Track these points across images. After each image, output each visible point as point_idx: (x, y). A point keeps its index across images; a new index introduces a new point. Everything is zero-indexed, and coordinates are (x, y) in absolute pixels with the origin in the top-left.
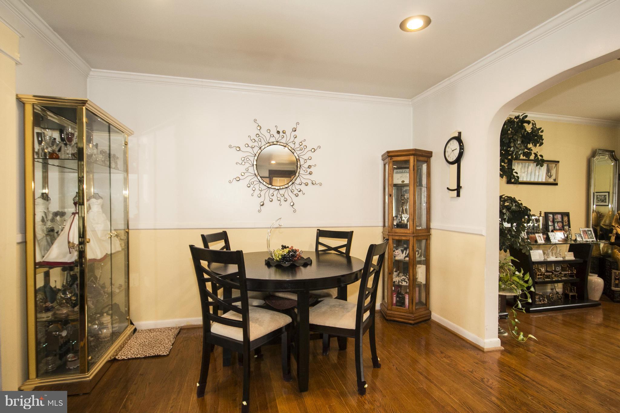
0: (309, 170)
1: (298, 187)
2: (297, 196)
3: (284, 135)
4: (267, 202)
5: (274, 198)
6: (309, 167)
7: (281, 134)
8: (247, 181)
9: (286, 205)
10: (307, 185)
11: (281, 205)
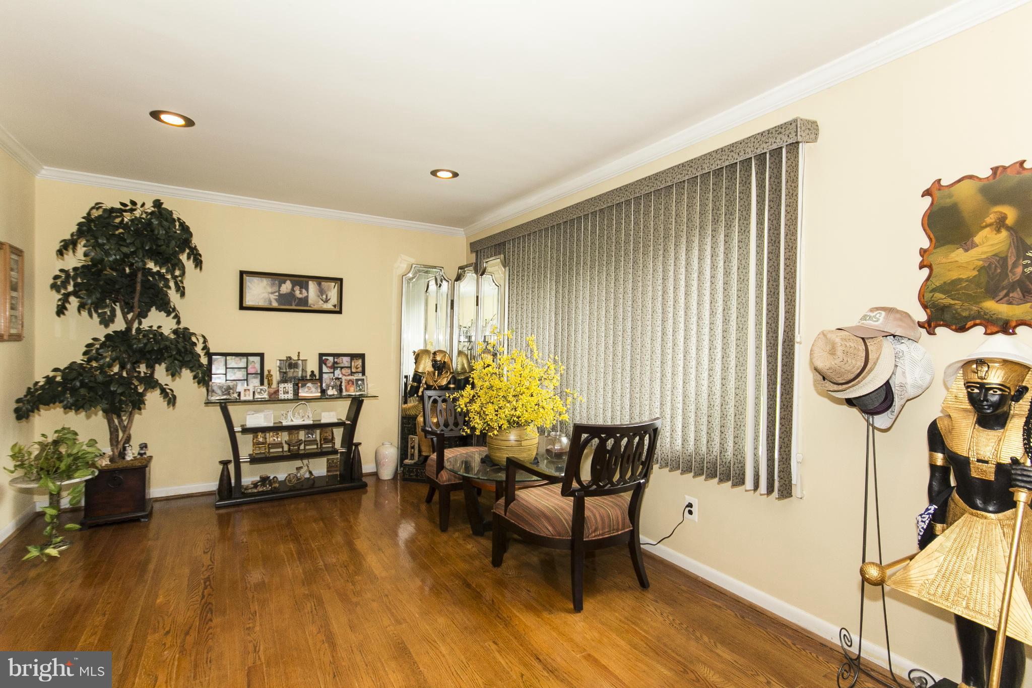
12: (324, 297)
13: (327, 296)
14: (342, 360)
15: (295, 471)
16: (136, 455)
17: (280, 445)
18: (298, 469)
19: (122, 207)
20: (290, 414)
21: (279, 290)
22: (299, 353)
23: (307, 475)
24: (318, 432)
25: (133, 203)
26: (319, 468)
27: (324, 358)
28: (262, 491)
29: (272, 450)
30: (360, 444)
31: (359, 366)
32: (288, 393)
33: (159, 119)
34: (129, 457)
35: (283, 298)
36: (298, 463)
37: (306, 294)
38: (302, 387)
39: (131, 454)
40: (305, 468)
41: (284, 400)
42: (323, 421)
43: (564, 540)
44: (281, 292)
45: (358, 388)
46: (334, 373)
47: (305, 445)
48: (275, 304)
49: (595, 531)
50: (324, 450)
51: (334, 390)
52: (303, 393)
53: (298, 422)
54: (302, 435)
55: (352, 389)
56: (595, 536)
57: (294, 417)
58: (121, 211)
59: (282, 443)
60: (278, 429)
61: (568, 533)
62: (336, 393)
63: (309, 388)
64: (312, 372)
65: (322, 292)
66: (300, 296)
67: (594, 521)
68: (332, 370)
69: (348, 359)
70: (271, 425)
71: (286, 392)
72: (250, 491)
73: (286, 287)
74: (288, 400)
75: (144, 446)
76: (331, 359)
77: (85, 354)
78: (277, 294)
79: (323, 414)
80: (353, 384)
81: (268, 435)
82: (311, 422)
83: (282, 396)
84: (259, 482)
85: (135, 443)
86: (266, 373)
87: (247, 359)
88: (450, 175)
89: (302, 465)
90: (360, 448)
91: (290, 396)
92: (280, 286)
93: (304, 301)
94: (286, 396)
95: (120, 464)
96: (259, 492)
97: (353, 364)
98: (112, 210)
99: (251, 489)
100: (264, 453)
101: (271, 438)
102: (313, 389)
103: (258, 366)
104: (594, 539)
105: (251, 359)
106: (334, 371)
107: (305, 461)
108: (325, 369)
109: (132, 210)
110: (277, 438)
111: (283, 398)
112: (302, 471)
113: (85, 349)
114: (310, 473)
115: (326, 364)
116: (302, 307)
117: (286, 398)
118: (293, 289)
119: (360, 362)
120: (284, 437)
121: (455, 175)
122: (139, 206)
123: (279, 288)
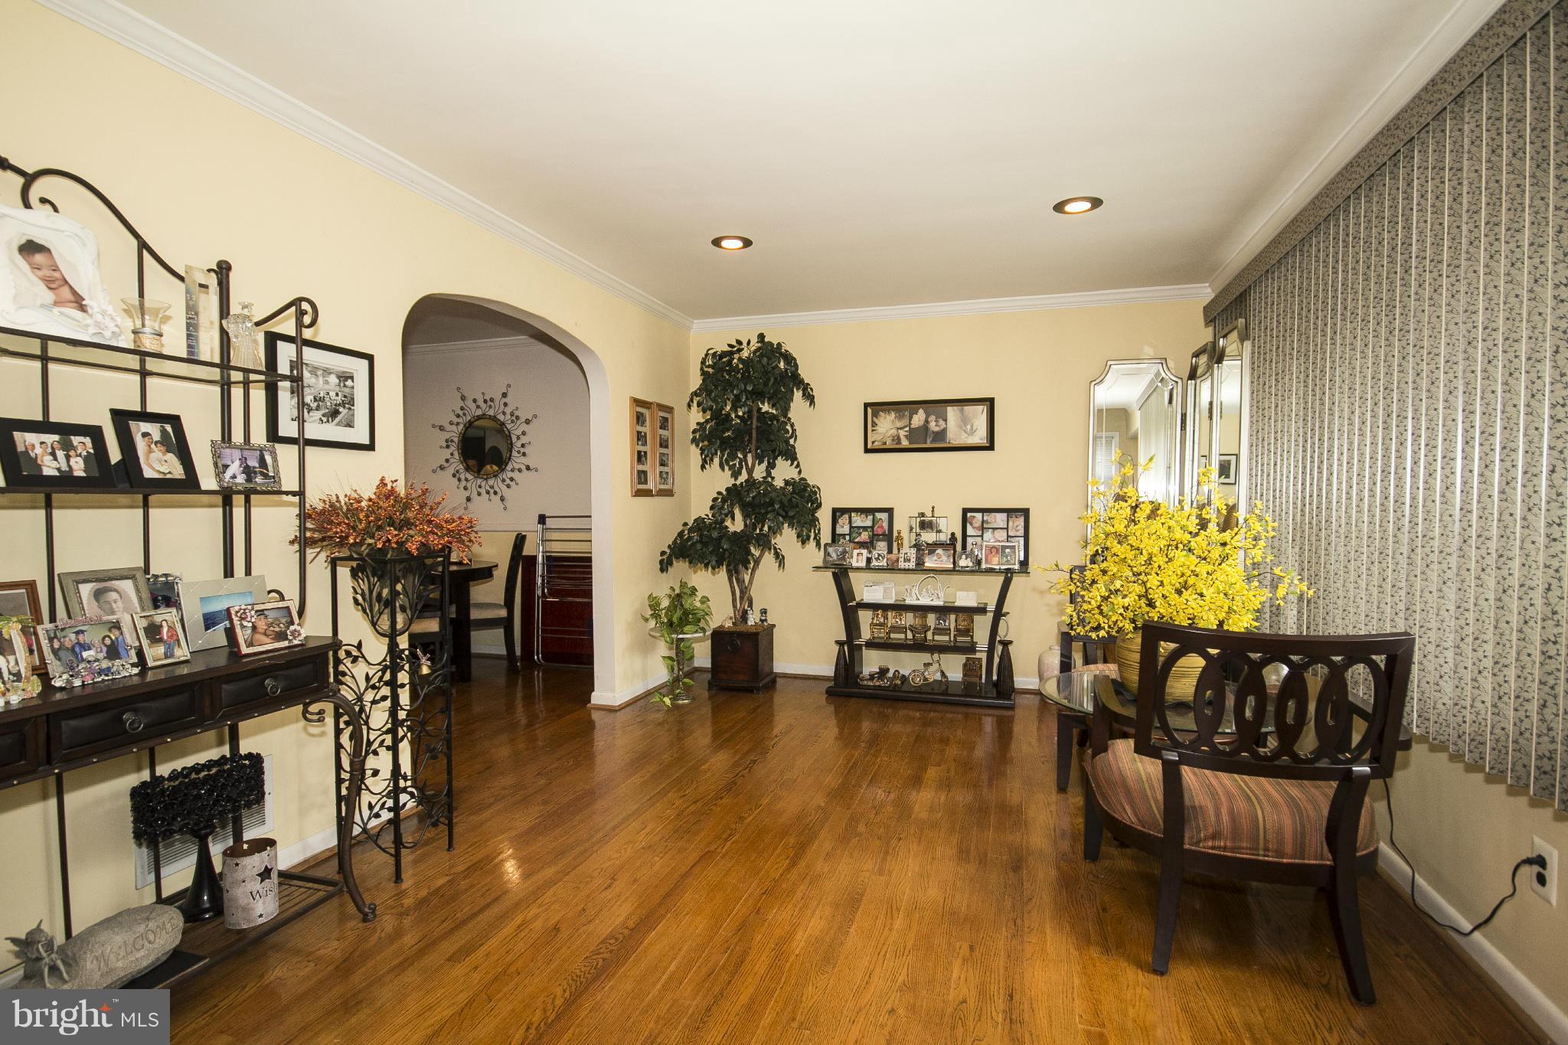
0: (522, 450)
1: (510, 474)
2: (508, 486)
3: (492, 404)
4: (474, 495)
5: (483, 491)
6: (523, 446)
7: (489, 403)
8: (451, 471)
9: (496, 499)
10: (520, 470)
11: (490, 500)
12: (969, 427)
13: (972, 426)
14: (995, 519)
15: (921, 668)
16: (758, 621)
17: (902, 629)
18: (927, 665)
19: (730, 349)
20: (915, 590)
21: (910, 424)
22: (933, 508)
23: (938, 676)
24: (953, 617)
25: (739, 342)
26: (953, 668)
27: (969, 515)
28: (879, 686)
29: (892, 636)
30: (1011, 642)
31: (1020, 527)
32: (909, 560)
33: (721, 247)
34: (751, 622)
35: (913, 434)
36: (926, 657)
37: (944, 426)
38: (930, 554)
39: (753, 619)
40: (935, 666)
41: (905, 570)
42: (958, 604)
43: (1150, 835)
44: (912, 426)
45: (1005, 559)
46: (982, 536)
47: (934, 634)
48: (905, 443)
49: (1215, 836)
50: (958, 644)
51: (969, 559)
52: (930, 563)
53: (925, 601)
54: (931, 619)
55: (995, 560)
56: (1213, 848)
57: (920, 594)
58: (731, 353)
59: (906, 628)
60: (900, 608)
61: (1159, 825)
62: (971, 564)
63: (939, 557)
64: (953, 534)
65: (964, 420)
66: (937, 429)
67: (1213, 818)
68: (980, 533)
69: (1004, 516)
70: (891, 601)
71: (907, 560)
72: (865, 682)
73: (918, 419)
74: (909, 570)
75: (764, 612)
76: (979, 516)
77: (712, 508)
78: (907, 429)
79: (958, 593)
80: (997, 552)
81: (890, 613)
82: (941, 603)
83: (902, 565)
84: (876, 673)
85: (757, 606)
86: (895, 534)
87: (874, 516)
88: (1088, 205)
89: (931, 661)
90: (1010, 648)
91: (912, 565)
92: (911, 418)
93: (941, 435)
94: (907, 565)
95: (741, 628)
96: (875, 686)
97: (1011, 523)
98: (724, 354)
99: (867, 680)
100: (883, 638)
101: (892, 618)
102: (944, 558)
103: (885, 525)
104: (1210, 851)
105: (878, 515)
106: (983, 534)
107: (936, 656)
108: (970, 531)
109: (740, 350)
110: (901, 619)
111: (903, 567)
112: (932, 669)
113: (711, 503)
114: (943, 674)
115: (971, 524)
116: (938, 444)
117: (907, 567)
118: (927, 421)
119: (1021, 521)
120: (909, 619)
121: (1096, 203)
122: (745, 344)
123: (910, 420)
